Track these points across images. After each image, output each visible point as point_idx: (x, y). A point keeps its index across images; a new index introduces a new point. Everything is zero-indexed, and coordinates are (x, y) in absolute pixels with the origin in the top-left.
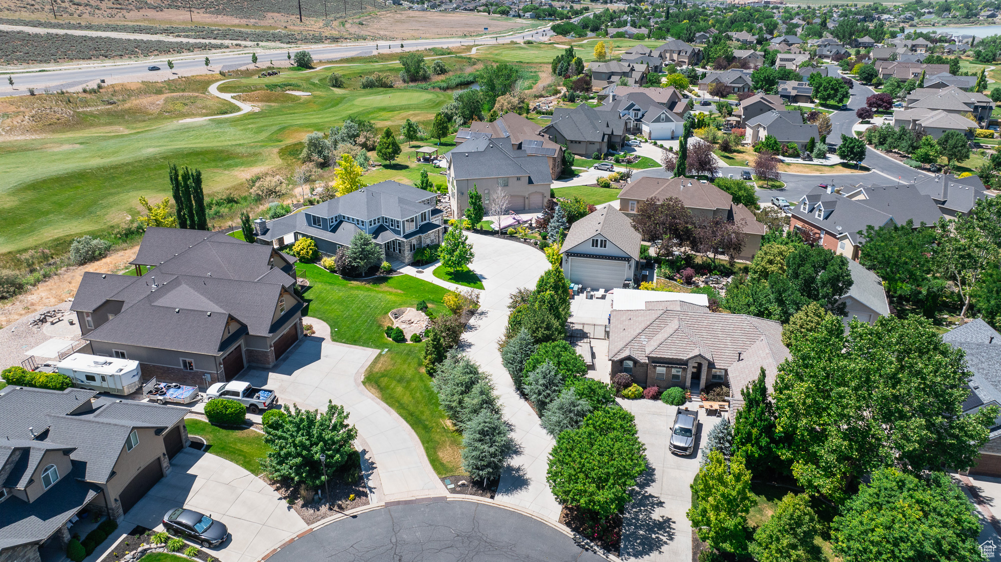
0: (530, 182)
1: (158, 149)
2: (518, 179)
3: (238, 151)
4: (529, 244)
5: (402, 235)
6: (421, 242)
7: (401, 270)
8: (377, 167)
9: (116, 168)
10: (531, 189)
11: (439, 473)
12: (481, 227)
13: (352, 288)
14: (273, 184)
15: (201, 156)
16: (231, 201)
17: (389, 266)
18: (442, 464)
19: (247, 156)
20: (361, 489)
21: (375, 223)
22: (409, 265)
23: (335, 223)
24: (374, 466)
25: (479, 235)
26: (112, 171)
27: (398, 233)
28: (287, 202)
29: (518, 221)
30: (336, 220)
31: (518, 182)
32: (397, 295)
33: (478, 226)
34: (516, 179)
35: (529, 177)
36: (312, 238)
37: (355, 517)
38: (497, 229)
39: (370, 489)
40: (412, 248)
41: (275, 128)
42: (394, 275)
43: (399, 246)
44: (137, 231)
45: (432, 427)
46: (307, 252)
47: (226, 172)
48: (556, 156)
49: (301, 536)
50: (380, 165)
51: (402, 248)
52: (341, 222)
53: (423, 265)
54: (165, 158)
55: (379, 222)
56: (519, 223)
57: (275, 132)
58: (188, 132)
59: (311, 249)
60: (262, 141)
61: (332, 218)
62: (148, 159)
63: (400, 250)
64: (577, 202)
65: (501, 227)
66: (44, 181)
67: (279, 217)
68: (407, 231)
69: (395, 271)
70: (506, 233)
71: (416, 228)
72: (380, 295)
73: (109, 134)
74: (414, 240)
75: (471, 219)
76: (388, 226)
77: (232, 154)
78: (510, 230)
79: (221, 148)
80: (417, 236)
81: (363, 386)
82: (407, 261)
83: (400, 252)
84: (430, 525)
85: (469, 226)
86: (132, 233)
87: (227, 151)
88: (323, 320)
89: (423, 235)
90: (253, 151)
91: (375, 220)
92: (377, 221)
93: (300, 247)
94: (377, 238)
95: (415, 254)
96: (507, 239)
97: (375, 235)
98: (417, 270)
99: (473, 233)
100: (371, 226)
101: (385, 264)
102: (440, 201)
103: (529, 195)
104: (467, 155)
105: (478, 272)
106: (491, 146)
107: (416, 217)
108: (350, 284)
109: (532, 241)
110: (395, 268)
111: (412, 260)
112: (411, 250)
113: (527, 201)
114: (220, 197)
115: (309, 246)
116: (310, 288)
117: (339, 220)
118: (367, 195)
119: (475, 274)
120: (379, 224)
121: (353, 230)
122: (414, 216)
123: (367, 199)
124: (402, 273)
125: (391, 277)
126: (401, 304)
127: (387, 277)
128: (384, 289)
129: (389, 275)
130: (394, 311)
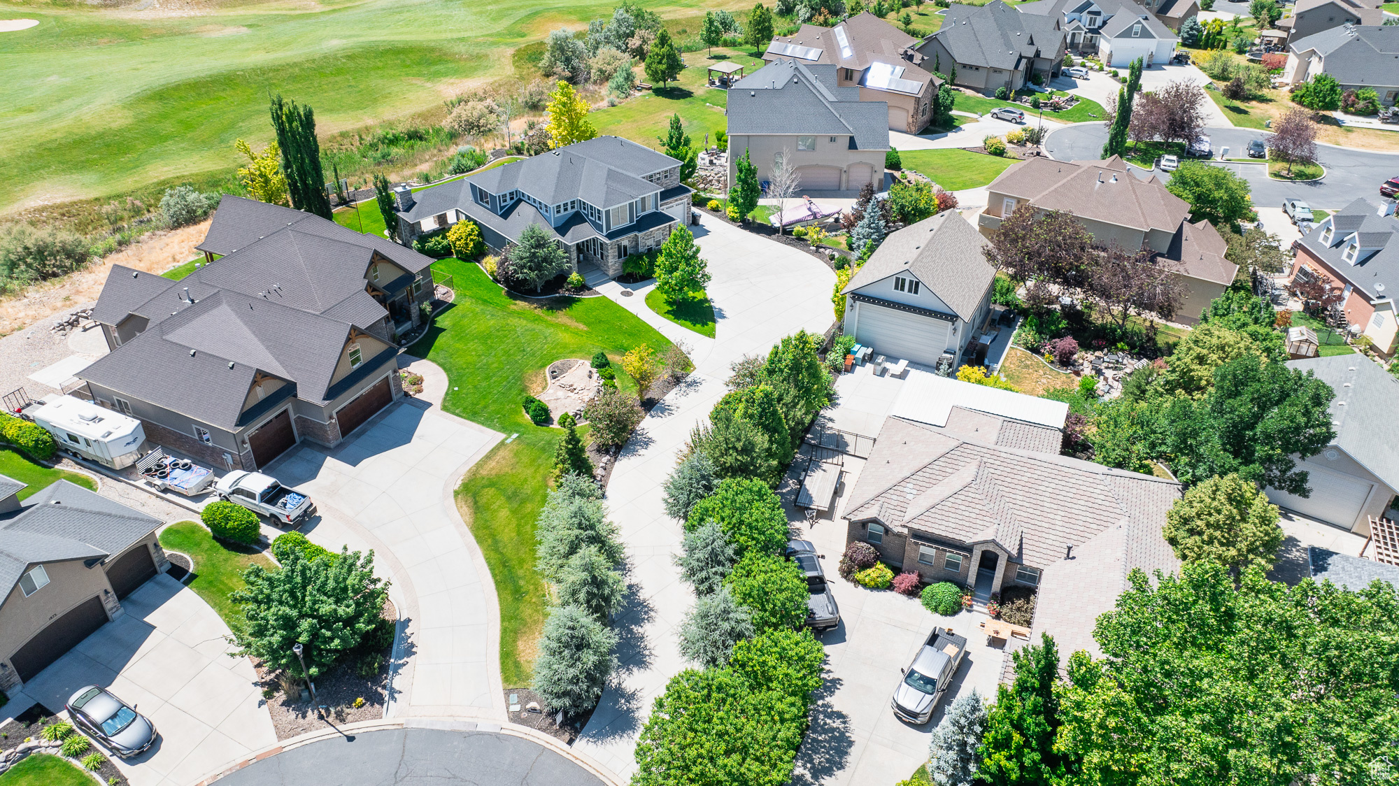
0: (852, 145)
1: (344, 41)
2: (832, 139)
3: (456, 49)
4: (821, 256)
5: (605, 233)
6: (637, 244)
7: (597, 289)
8: (645, 92)
9: (278, 70)
10: (853, 156)
11: (506, 679)
12: (754, 218)
13: (512, 314)
14: (476, 114)
15: (402, 56)
16: (415, 136)
17: (578, 281)
18: (517, 665)
19: (466, 60)
20: (379, 689)
21: (566, 210)
22: (614, 280)
23: (509, 202)
24: (414, 650)
25: (747, 233)
26: (271, 74)
27: (599, 228)
28: (489, 146)
29: (815, 215)
30: (512, 199)
31: (833, 144)
32: (576, 333)
33: (749, 216)
34: (828, 140)
35: (852, 138)
36: (475, 223)
37: (351, 739)
38: (777, 225)
39: (393, 692)
40: (622, 251)
41: (523, 13)
42: (586, 296)
43: (602, 249)
45: (527, 593)
46: (467, 244)
47: (429, 85)
48: (920, 96)
49: (262, 760)
50: (650, 88)
51: (605, 253)
52: (519, 201)
53: (636, 281)
54: (349, 57)
55: (573, 207)
56: (815, 218)
57: (521, 20)
58: (399, 13)
59: (471, 240)
60: (499, 34)
61: (504, 196)
62: (325, 57)
63: (602, 254)
64: (918, 190)
65: (785, 222)
66: (177, 88)
67: (463, 172)
68: (613, 228)
69: (590, 289)
70: (790, 233)
71: (631, 220)
72: (548, 331)
73: (293, 13)
74: (625, 241)
75: (737, 205)
76: (587, 215)
77: (445, 54)
78: (798, 228)
79: (433, 44)
80: (632, 235)
81: (452, 500)
82: (611, 272)
83: (602, 258)
84: (455, 777)
85: (736, 215)
87: (440, 50)
88: (445, 369)
89: (640, 235)
90: (477, 50)
91: (565, 205)
92: (569, 207)
93: (456, 235)
94: (563, 235)
95: (625, 264)
96: (789, 244)
97: (562, 229)
98: (624, 289)
99: (739, 229)
100: (557, 215)
101: (574, 277)
102: (711, 162)
103: (849, 166)
104: (753, 93)
105: (717, 304)
106: (796, 80)
107: (631, 204)
108: (513, 307)
109: (827, 252)
110: (590, 284)
111: (619, 272)
112: (620, 257)
113: (844, 177)
114: (401, 129)
115: (470, 235)
116: (452, 306)
117: (515, 199)
118: (562, 161)
119: (711, 307)
120: (574, 210)
121: (531, 217)
122: (627, 203)
123: (561, 167)
124: (599, 293)
125: (578, 298)
126: (572, 351)
127: (575, 298)
128: (560, 319)
129: (576, 295)
130: (556, 363)
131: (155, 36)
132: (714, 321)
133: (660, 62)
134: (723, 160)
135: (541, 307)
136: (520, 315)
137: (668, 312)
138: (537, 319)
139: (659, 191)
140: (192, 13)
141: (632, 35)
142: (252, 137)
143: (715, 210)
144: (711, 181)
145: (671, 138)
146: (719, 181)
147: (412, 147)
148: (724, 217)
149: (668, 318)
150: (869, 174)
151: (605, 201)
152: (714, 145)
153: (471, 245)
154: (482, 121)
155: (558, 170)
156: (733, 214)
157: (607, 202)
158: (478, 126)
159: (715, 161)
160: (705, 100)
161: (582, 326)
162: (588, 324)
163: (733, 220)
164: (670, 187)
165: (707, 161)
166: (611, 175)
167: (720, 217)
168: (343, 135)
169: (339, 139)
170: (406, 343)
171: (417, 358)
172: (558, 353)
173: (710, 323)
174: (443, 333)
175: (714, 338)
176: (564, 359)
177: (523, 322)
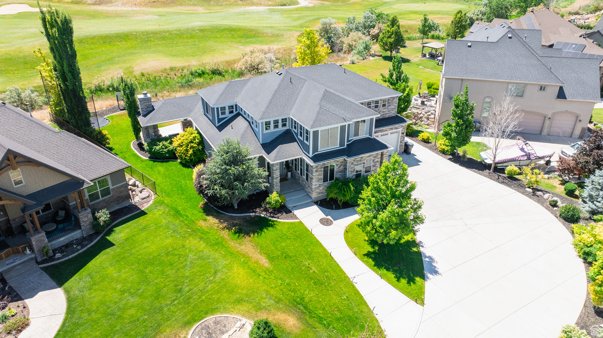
0: (561, 95)
1: (203, 23)
2: (542, 88)
3: (266, 31)
4: (541, 201)
5: (311, 155)
6: (345, 169)
7: (296, 212)
8: (376, 58)
9: (157, 33)
10: (561, 105)
12: (465, 152)
14: (257, 60)
15: (233, 33)
16: (216, 72)
17: (277, 201)
19: (269, 37)
21: (276, 126)
22: (316, 203)
23: (228, 115)
25: (457, 166)
26: (151, 35)
27: (306, 148)
29: (528, 156)
30: (231, 112)
31: (542, 92)
33: (460, 151)
34: (538, 88)
35: (561, 88)
38: (489, 161)
40: (328, 175)
41: (312, 18)
42: (282, 220)
43: (307, 170)
44: (108, 89)
46: (187, 151)
47: (242, 47)
50: (381, 56)
51: (310, 175)
52: (238, 114)
53: (338, 208)
54: (201, 30)
55: (284, 125)
56: (529, 158)
57: (310, 21)
58: (243, 15)
59: (192, 147)
60: (294, 26)
61: (223, 109)
62: (187, 29)
63: (307, 175)
65: (497, 160)
66: (93, 38)
68: (321, 149)
69: (288, 211)
70: (502, 171)
71: (342, 144)
73: (187, 12)
74: (334, 163)
75: (450, 139)
76: (297, 134)
77: (259, 33)
78: (511, 168)
79: (253, 28)
80: (341, 159)
82: (314, 195)
83: (307, 179)
85: (446, 148)
86: (101, 90)
87: (256, 31)
89: (349, 160)
90: (278, 32)
91: (276, 122)
92: (280, 124)
93: (180, 141)
94: (268, 152)
95: (329, 188)
96: (502, 183)
97: (269, 147)
98: (323, 216)
99: (449, 161)
100: (265, 132)
101: (274, 197)
102: (423, 103)
103: (554, 114)
104: (469, 44)
105: (427, 250)
106: (510, 35)
107: (343, 128)
108: (202, 223)
109: (546, 196)
110: (289, 206)
111: (322, 196)
112: (325, 180)
113: (547, 123)
114: (208, 68)
115: (191, 142)
116: (143, 213)
117: (235, 113)
118: (282, 81)
119: (419, 254)
120: (285, 128)
121: (242, 131)
122: (339, 125)
123: (280, 85)
124: (297, 218)
125: (273, 221)
126: (239, 301)
127: (270, 220)
128: (243, 247)
129: (273, 217)
130: (210, 319)
131: (108, 17)
132: (423, 277)
133: (390, 37)
134: (433, 103)
135: (229, 229)
136: (203, 235)
137: (368, 255)
138: (218, 244)
139: (374, 117)
140: (135, 9)
141: (374, 27)
142: (117, 66)
143: (426, 141)
144: (421, 118)
145: (391, 75)
146: (428, 119)
147: (212, 78)
148: (434, 149)
149: (366, 263)
150: (573, 123)
151: (315, 121)
152: (425, 91)
153: (191, 152)
154: (260, 66)
155: (276, 88)
156: (444, 147)
157: (317, 122)
158: (257, 69)
159: (426, 103)
160: (419, 65)
161: (264, 261)
162: (271, 259)
163: (443, 152)
164: (387, 116)
165: (419, 102)
166: (327, 96)
167: (430, 148)
168: (172, 69)
169: (168, 71)
170: (59, 259)
171: (54, 284)
172: (218, 301)
173: (418, 279)
174: (108, 250)
175: (423, 304)
176: (222, 313)
177: (202, 245)
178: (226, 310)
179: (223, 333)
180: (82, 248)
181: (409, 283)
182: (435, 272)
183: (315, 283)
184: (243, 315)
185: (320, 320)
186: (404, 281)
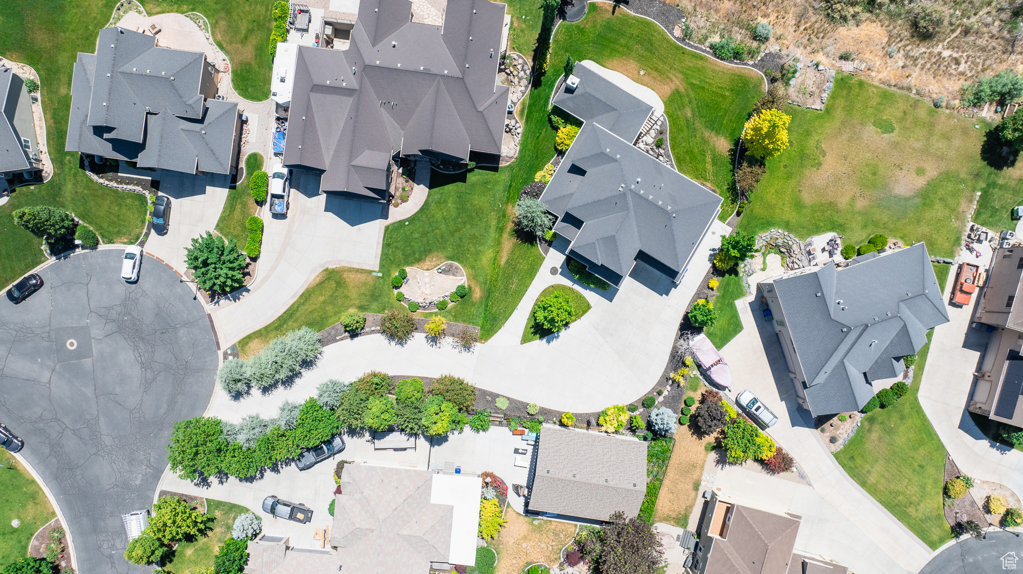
4: (661, 383)
7: (551, 249)
11: (239, 342)
13: (501, 210)
17: (550, 236)
18: (247, 343)
20: (217, 297)
24: (237, 300)
32: (496, 260)
37: (195, 299)
39: (218, 302)
42: (539, 248)
49: (176, 272)
81: (321, 270)
98: (559, 266)
105: (563, 333)
110: (550, 244)
119: (557, 331)
123: (606, 199)
124: (546, 254)
125: (536, 243)
126: (473, 267)
127: (536, 241)
128: (507, 243)
129: (540, 241)
130: (456, 264)
132: (541, 338)
138: (500, 230)
161: (503, 261)
162: (508, 262)
167: (697, 294)
170: (441, 169)
171: (428, 185)
172: (467, 259)
173: (538, 336)
174: (460, 184)
175: (521, 344)
176: (462, 266)
177: (494, 223)
178: (464, 266)
179: (454, 275)
180: (453, 171)
181: (532, 333)
182: (548, 342)
183: (505, 292)
184: (467, 275)
185: (487, 306)
186: (532, 330)
